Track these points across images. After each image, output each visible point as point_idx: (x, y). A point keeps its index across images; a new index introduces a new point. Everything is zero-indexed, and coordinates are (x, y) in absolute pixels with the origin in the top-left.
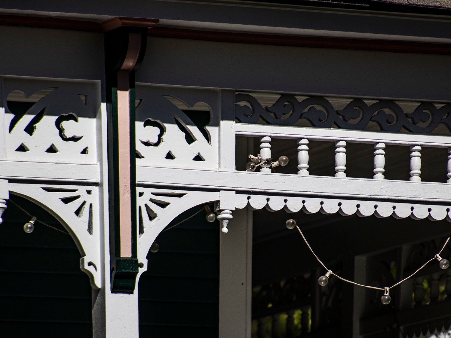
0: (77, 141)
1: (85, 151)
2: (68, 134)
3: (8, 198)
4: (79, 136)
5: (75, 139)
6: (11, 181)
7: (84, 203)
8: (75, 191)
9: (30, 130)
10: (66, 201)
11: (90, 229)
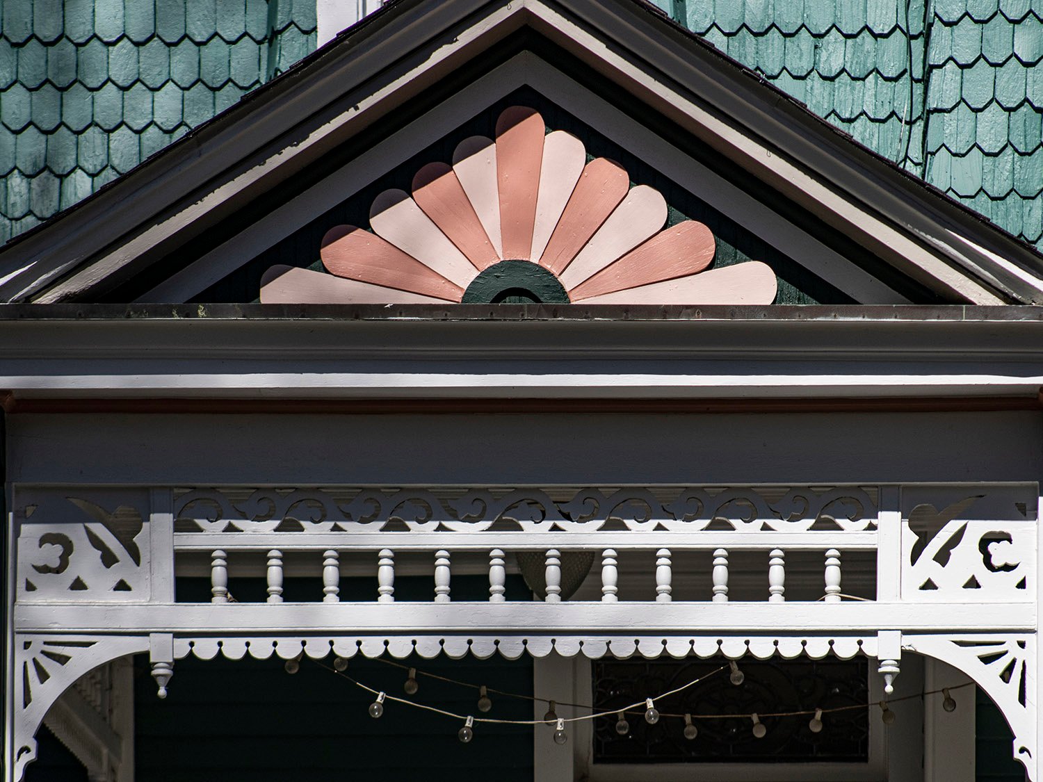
0: (1009, 571)
1: (1022, 585)
2: (996, 562)
3: (899, 658)
4: (1012, 562)
5: (1007, 568)
6: (906, 632)
7: (1014, 662)
8: (1002, 643)
9: (942, 557)
10: (987, 660)
11: (1022, 699)
